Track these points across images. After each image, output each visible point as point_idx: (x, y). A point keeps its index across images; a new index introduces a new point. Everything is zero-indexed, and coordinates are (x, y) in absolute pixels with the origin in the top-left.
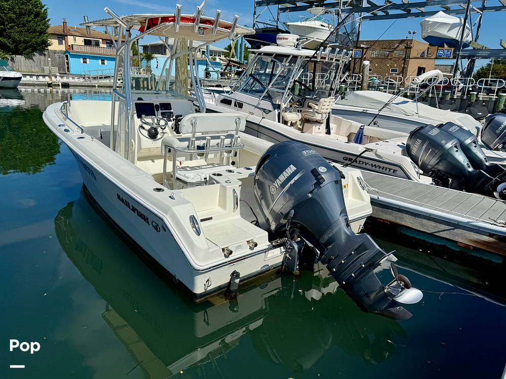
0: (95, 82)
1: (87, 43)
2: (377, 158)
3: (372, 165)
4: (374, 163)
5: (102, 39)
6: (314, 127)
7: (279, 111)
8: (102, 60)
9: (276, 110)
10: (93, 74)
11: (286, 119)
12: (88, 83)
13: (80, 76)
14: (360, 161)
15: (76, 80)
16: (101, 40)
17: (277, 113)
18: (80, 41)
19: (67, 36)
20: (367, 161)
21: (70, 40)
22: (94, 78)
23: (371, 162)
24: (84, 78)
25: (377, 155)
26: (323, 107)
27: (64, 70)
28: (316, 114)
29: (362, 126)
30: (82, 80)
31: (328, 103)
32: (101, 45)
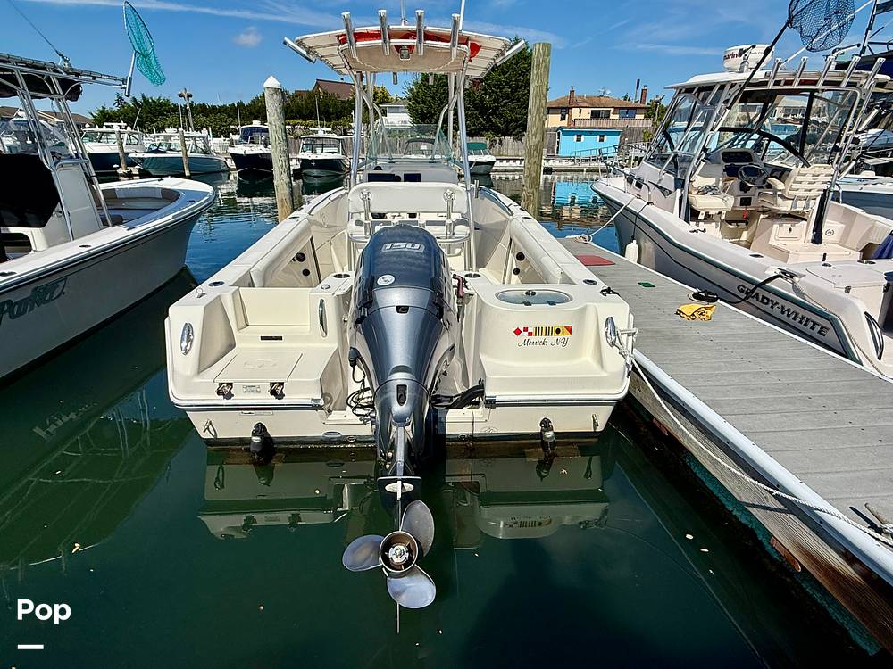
0: (585, 166)
1: (595, 115)
2: (794, 296)
3: (783, 307)
4: (788, 305)
5: (615, 108)
6: (775, 226)
8: (601, 136)
10: (585, 155)
11: (696, 208)
12: (576, 167)
13: (568, 159)
14: (764, 297)
15: (565, 164)
16: (612, 110)
17: (678, 196)
18: (587, 113)
19: (571, 108)
20: (776, 299)
21: (575, 113)
22: (586, 160)
23: (782, 302)
24: (573, 160)
25: (796, 289)
26: (795, 186)
27: (553, 152)
28: (779, 199)
30: (570, 163)
31: (809, 178)
32: (612, 116)
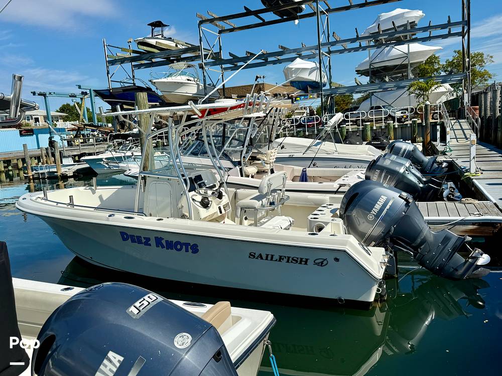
7: (240, 167)
9: (237, 167)
11: (247, 174)
17: (239, 169)
26: (271, 158)
28: (265, 164)
29: (303, 169)
31: (274, 154)
